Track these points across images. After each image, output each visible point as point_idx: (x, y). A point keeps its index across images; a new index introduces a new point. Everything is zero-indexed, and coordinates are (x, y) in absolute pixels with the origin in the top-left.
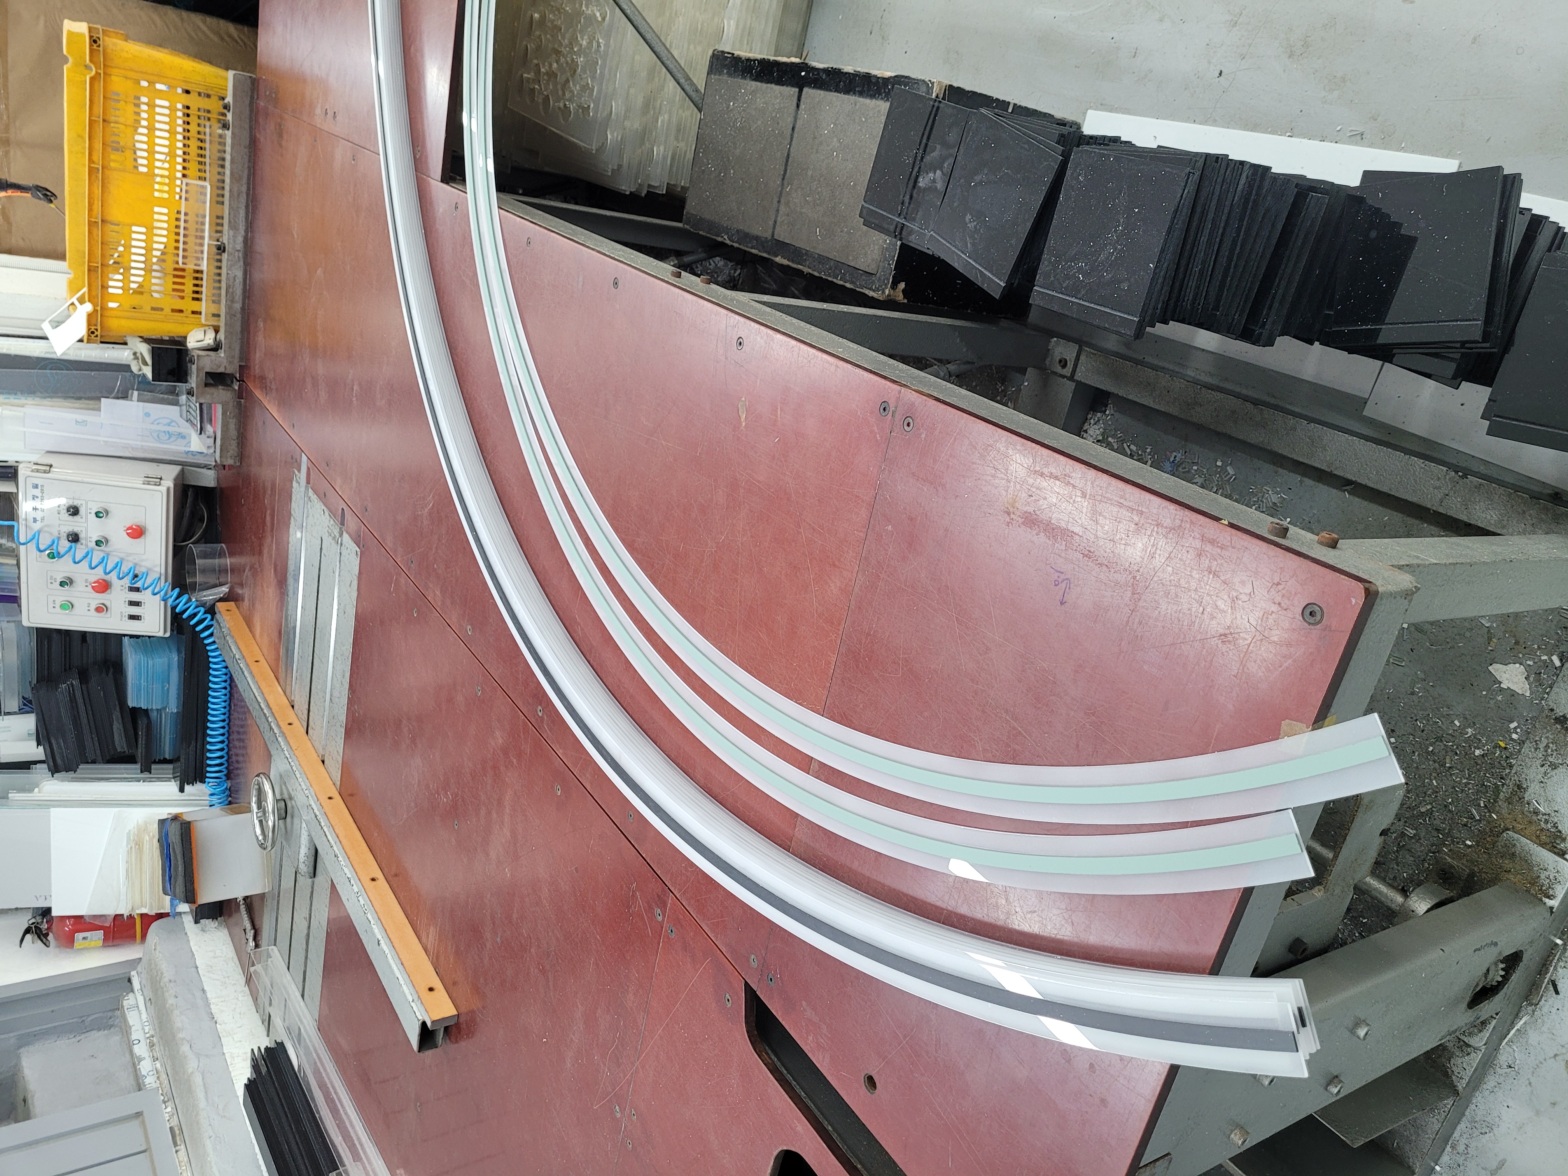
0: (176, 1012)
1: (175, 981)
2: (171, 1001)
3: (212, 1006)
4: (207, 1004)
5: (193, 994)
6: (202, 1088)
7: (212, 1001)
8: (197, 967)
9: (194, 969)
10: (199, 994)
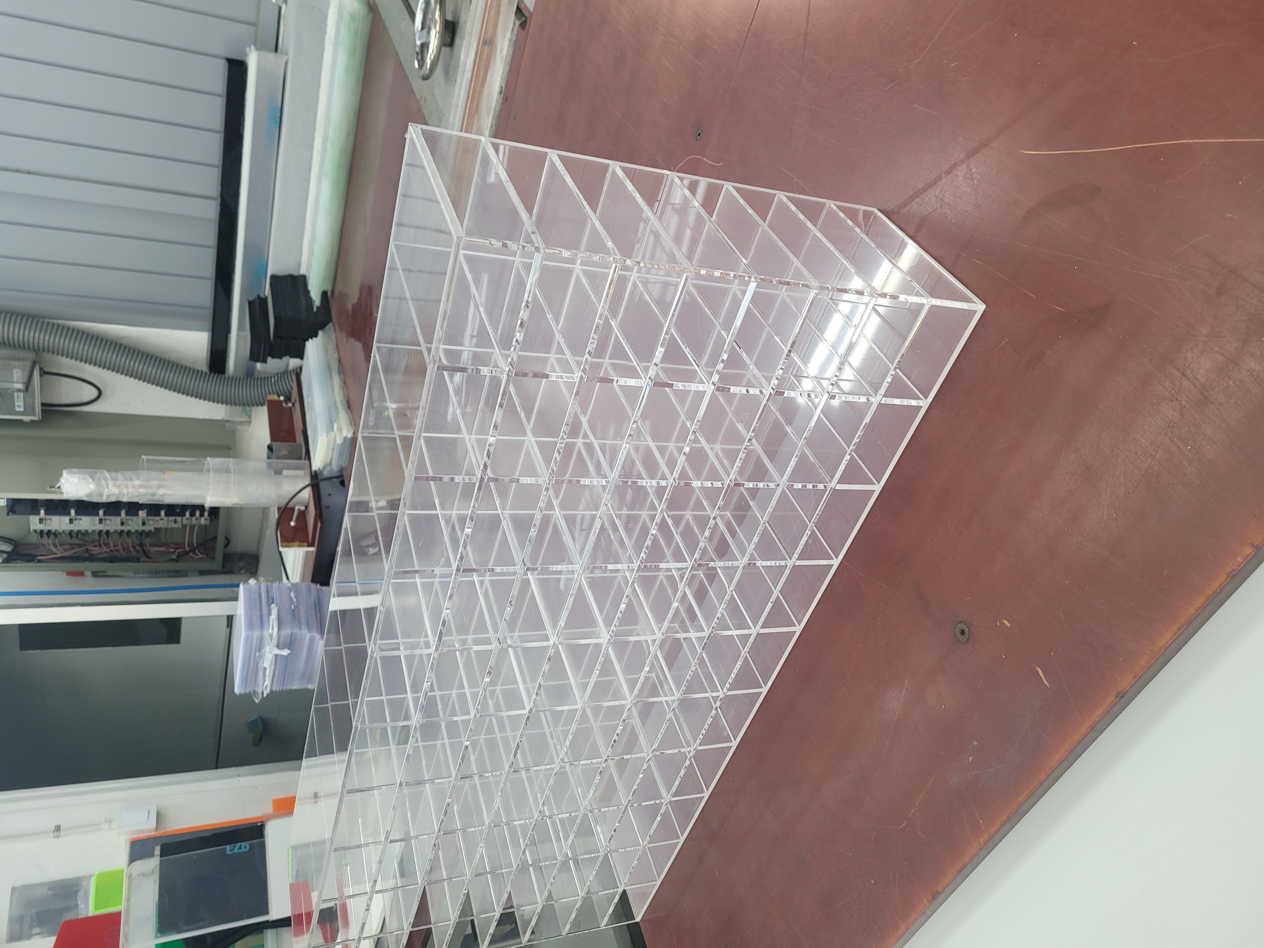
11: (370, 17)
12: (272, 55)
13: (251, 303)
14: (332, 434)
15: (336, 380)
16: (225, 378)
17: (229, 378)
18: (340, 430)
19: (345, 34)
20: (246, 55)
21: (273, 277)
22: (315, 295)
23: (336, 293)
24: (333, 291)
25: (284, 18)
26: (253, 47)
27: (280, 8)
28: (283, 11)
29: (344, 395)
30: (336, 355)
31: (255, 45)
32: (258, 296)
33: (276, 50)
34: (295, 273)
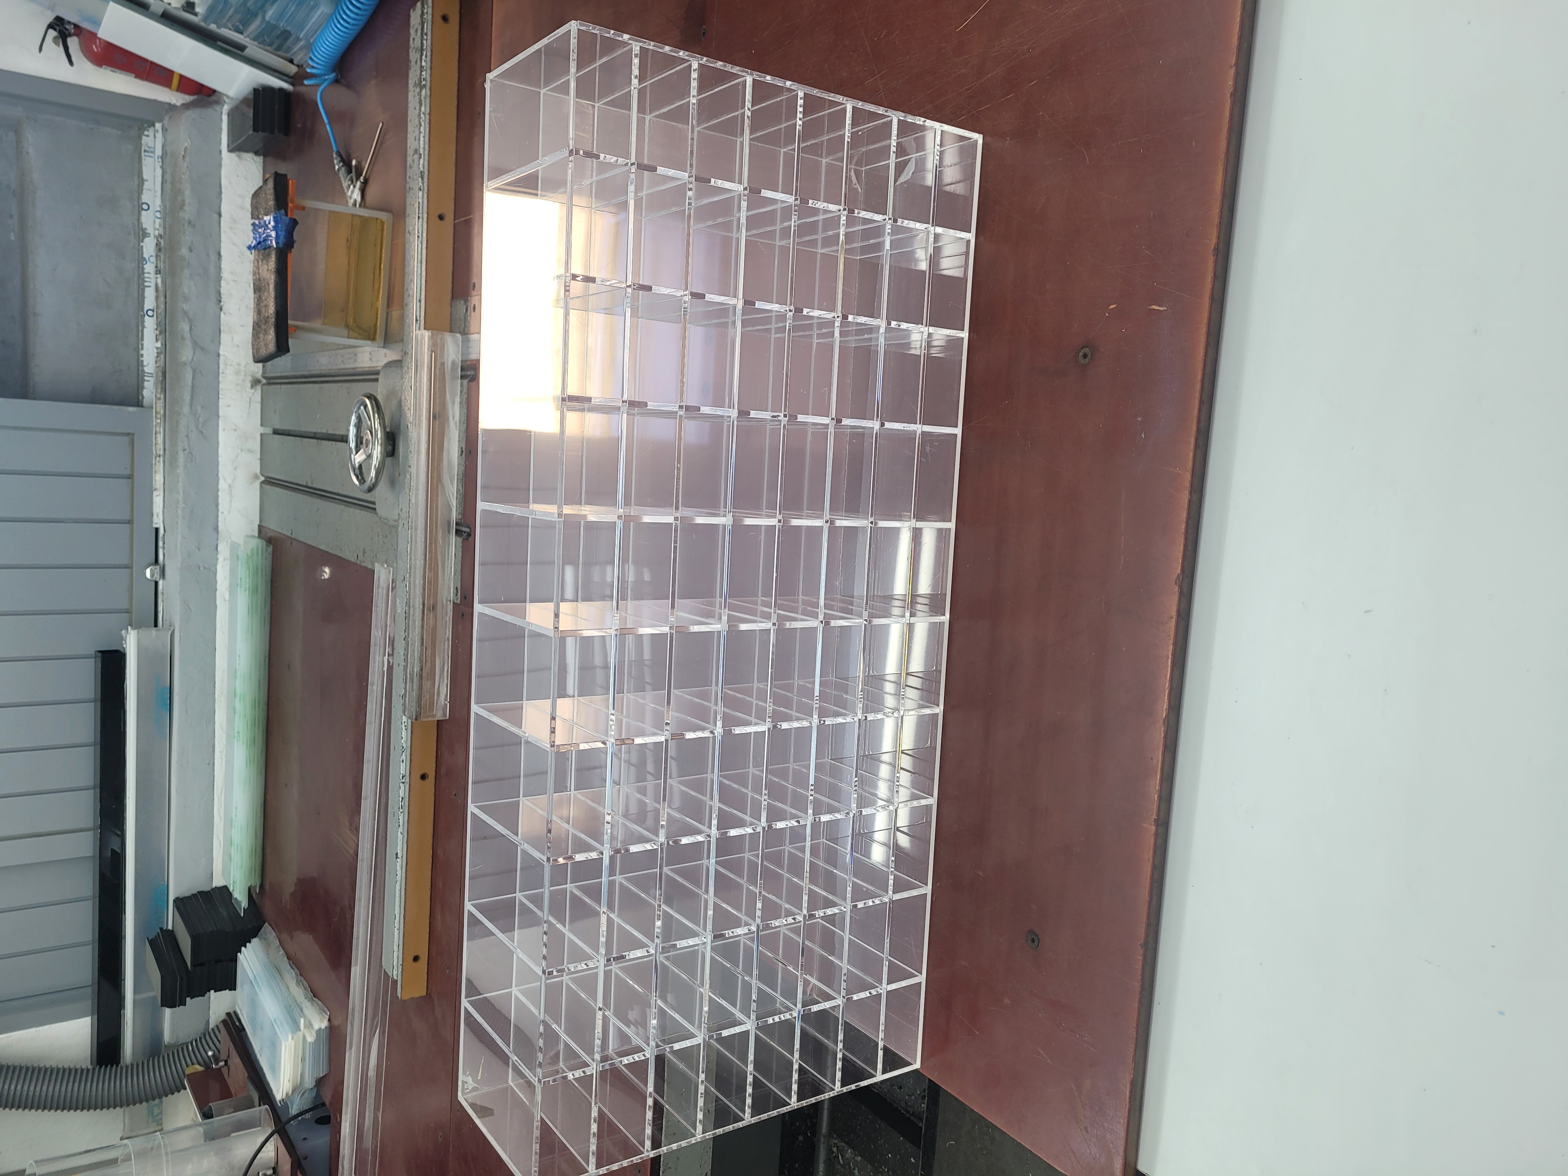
0: (186, 272)
1: (194, 226)
2: (184, 251)
3: (223, 283)
4: (219, 278)
5: (208, 255)
6: (190, 389)
7: (225, 274)
8: (220, 215)
9: (216, 216)
10: (213, 257)
11: (270, 549)
12: (154, 631)
13: (152, 943)
14: (300, 1034)
15: (290, 977)
16: (122, 1068)
17: (127, 1067)
18: (309, 1025)
19: (243, 573)
20: (122, 639)
21: (177, 901)
22: (240, 895)
23: (267, 887)
24: (262, 886)
25: (163, 593)
26: (129, 627)
27: (156, 583)
28: (160, 587)
29: (305, 989)
30: (282, 952)
31: (131, 626)
32: (161, 929)
33: (156, 625)
34: (207, 888)
